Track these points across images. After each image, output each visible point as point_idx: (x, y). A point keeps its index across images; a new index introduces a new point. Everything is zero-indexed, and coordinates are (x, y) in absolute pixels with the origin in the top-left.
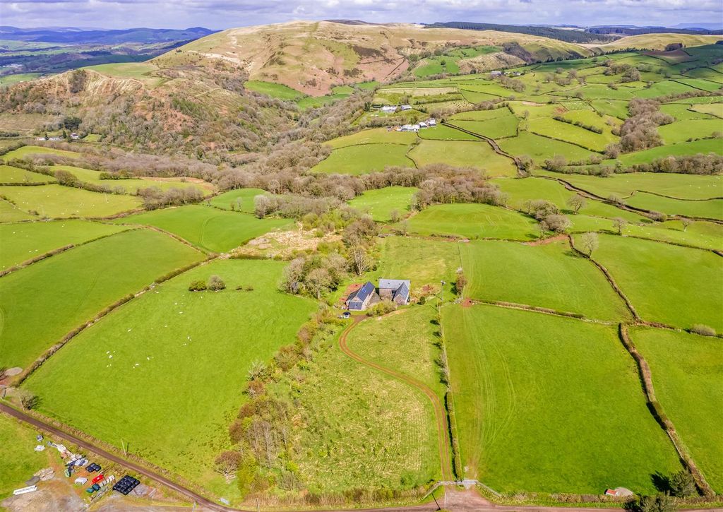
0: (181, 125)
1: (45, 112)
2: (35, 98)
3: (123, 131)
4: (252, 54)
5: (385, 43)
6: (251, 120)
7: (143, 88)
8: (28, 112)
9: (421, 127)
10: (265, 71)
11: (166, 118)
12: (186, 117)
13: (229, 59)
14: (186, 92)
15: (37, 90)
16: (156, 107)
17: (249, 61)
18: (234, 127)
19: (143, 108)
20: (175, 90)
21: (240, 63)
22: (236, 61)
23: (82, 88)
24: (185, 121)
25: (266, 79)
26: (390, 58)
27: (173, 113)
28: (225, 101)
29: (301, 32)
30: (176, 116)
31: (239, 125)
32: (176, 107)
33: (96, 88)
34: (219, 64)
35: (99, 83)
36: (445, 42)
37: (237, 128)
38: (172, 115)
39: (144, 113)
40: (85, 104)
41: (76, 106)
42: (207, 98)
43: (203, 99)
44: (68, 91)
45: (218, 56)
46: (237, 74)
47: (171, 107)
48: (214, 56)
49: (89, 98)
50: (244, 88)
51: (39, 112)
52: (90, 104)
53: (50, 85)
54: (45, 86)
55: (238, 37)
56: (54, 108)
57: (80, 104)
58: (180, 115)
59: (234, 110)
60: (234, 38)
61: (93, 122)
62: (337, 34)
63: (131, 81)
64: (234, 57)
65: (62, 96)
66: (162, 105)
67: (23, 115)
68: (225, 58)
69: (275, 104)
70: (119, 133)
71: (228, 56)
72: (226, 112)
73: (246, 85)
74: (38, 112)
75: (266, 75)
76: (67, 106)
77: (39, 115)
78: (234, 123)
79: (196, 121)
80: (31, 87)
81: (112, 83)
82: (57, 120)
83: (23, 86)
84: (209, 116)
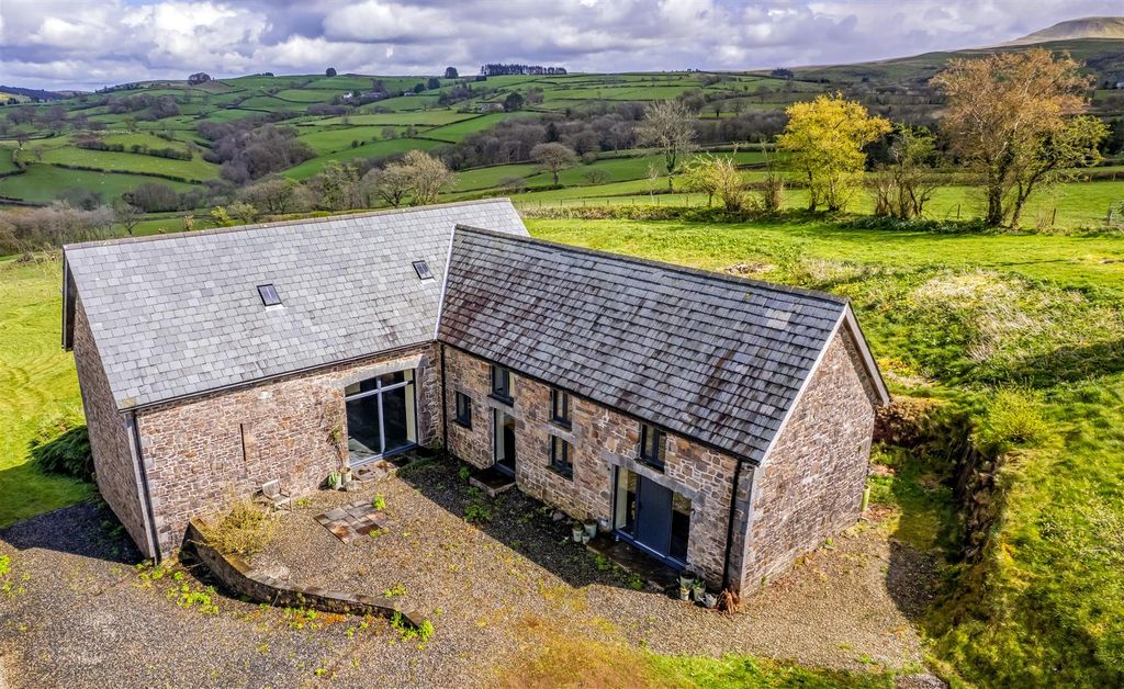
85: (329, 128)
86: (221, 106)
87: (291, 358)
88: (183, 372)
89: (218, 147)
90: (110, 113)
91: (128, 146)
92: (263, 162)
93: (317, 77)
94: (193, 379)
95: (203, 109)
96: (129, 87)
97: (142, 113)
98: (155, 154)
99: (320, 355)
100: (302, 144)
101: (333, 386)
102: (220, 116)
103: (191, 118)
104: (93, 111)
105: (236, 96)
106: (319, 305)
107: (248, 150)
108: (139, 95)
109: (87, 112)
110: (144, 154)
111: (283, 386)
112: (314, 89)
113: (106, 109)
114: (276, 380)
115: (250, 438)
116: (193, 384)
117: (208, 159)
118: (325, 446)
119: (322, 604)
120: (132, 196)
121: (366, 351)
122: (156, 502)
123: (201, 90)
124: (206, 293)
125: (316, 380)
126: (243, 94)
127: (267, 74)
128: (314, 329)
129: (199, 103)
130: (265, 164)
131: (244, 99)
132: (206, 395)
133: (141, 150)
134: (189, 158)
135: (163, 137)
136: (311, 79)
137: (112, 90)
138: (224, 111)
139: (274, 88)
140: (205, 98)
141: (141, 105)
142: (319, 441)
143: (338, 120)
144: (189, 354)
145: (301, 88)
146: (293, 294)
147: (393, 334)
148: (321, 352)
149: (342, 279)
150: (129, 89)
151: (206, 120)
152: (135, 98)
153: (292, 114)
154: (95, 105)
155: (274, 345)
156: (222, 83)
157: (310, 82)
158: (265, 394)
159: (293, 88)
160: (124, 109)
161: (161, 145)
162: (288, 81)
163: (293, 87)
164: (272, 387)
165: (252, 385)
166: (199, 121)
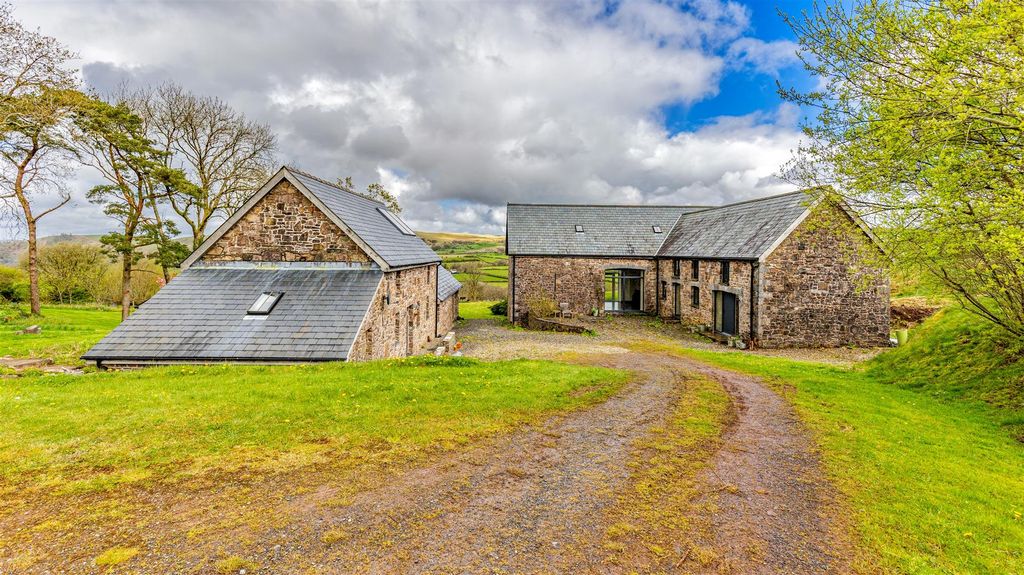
87: (581, 251)
88: (535, 247)
94: (539, 250)
99: (594, 252)
101: (600, 268)
106: (600, 235)
111: (576, 261)
114: (573, 257)
115: (559, 281)
116: (538, 252)
118: (593, 295)
121: (616, 254)
124: (554, 224)
128: (595, 243)
132: (543, 256)
142: (590, 292)
144: (540, 242)
146: (590, 230)
147: (633, 250)
149: (614, 228)
155: (575, 245)
158: (567, 263)
164: (571, 260)
165: (561, 257)
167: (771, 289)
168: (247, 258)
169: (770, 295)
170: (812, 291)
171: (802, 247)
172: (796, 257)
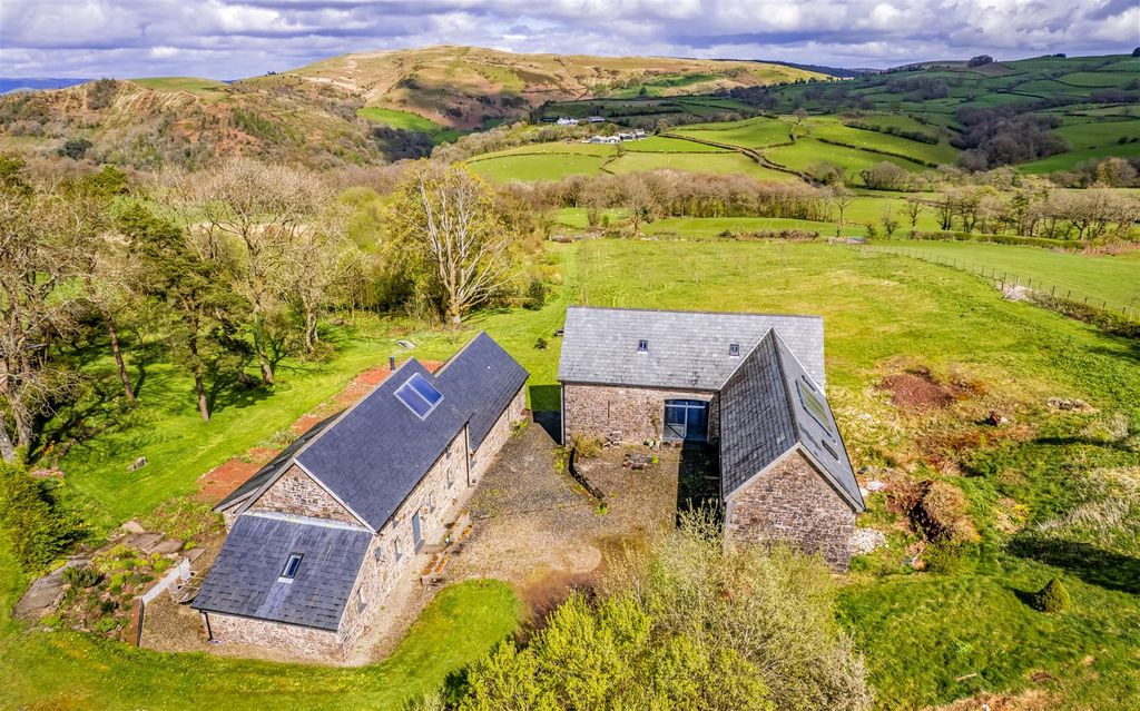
0: (241, 150)
1: (43, 134)
2: (30, 115)
3: (151, 158)
4: (375, 79)
5: (561, 71)
6: (357, 149)
7: (197, 101)
8: (16, 134)
9: (622, 138)
10: (389, 96)
11: (220, 139)
12: (252, 139)
13: (341, 84)
14: (259, 108)
15: (36, 104)
16: (206, 125)
17: (368, 88)
18: (325, 156)
19: (189, 126)
20: (243, 105)
21: (357, 90)
22: (353, 87)
23: (108, 104)
24: (249, 143)
25: (389, 106)
26: (568, 88)
27: (232, 132)
28: (319, 124)
29: (445, 55)
30: (236, 137)
31: (335, 154)
32: (237, 124)
33: (128, 103)
34: (325, 89)
35: (134, 97)
36: (644, 70)
37: (330, 156)
38: (229, 136)
39: (187, 133)
40: (107, 124)
41: (92, 127)
42: (292, 118)
43: (285, 119)
44: (84, 106)
45: (327, 81)
46: (350, 101)
47: (230, 124)
48: (321, 80)
49: (115, 117)
50: (356, 116)
51: (33, 134)
52: (114, 125)
53: (57, 98)
54: (50, 100)
55: (359, 61)
56: (58, 129)
57: (98, 125)
58: (242, 135)
59: (332, 135)
60: (353, 62)
61: (109, 146)
62: (494, 59)
63: (181, 94)
64: (351, 83)
65: (73, 113)
66: (216, 121)
67: (7, 139)
68: (336, 83)
69: (398, 135)
70: (143, 160)
71: (342, 81)
72: (319, 137)
73: (360, 112)
74: (31, 135)
75: (390, 101)
76: (79, 127)
77: (32, 139)
78: (329, 151)
79: (266, 144)
80: (27, 99)
81: (151, 97)
82: (56, 144)
83: (16, 99)
84: (289, 140)
85: (1100, 119)
86: (991, 90)
87: (638, 379)
88: (588, 372)
89: (968, 133)
90: (886, 92)
91: (884, 127)
92: (1006, 152)
93: (1118, 58)
94: (591, 376)
95: (971, 93)
96: (911, 69)
97: (913, 95)
98: (905, 136)
99: (653, 381)
100: (1057, 138)
101: (658, 397)
102: (985, 100)
103: (957, 101)
104: (872, 90)
105: (1012, 80)
106: (665, 356)
107: (995, 139)
108: (915, 77)
109: (866, 91)
110: (895, 135)
111: (631, 390)
112: (1109, 71)
113: (883, 88)
114: (628, 386)
115: (612, 408)
116: (590, 378)
117: (953, 144)
118: (650, 424)
119: (586, 486)
120: (868, 174)
121: (676, 385)
122: (567, 422)
123: (979, 71)
124: (616, 338)
125: (648, 392)
126: (1022, 78)
127: (1058, 55)
128: (656, 367)
129: (971, 86)
130: (1008, 155)
131: (1021, 82)
132: (595, 384)
133: (895, 132)
134: (935, 142)
135: (919, 120)
136: (1110, 60)
137: (895, 71)
138: (995, 95)
139: (1059, 71)
140: (979, 81)
141: (916, 86)
142: (646, 422)
143: (1117, 110)
144: (594, 365)
145: (1094, 70)
146: (655, 348)
147: (696, 381)
148: (653, 380)
149: (684, 345)
150: (910, 70)
151: (971, 104)
152: (911, 80)
153: (1067, 100)
154: (876, 85)
155: (633, 371)
156: (1004, 65)
157: (1107, 63)
158: (622, 391)
159: (1083, 71)
160: (898, 89)
161: (914, 128)
162: (1079, 63)
163: (1083, 69)
164: (625, 389)
165: (615, 385)
166: (965, 105)
167: (737, 522)
168: (279, 510)
169: (736, 527)
170: (777, 526)
171: (770, 490)
172: (763, 498)
